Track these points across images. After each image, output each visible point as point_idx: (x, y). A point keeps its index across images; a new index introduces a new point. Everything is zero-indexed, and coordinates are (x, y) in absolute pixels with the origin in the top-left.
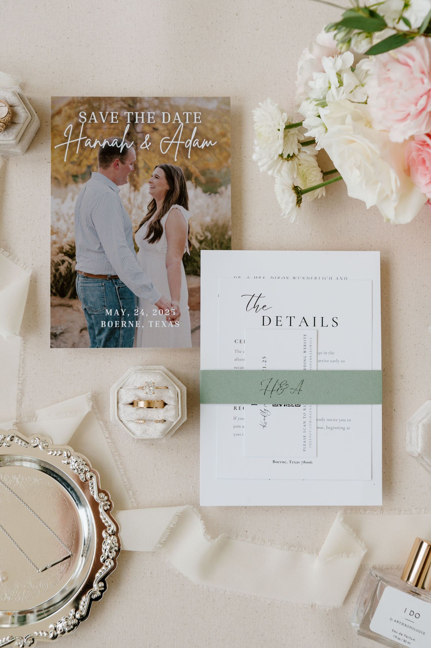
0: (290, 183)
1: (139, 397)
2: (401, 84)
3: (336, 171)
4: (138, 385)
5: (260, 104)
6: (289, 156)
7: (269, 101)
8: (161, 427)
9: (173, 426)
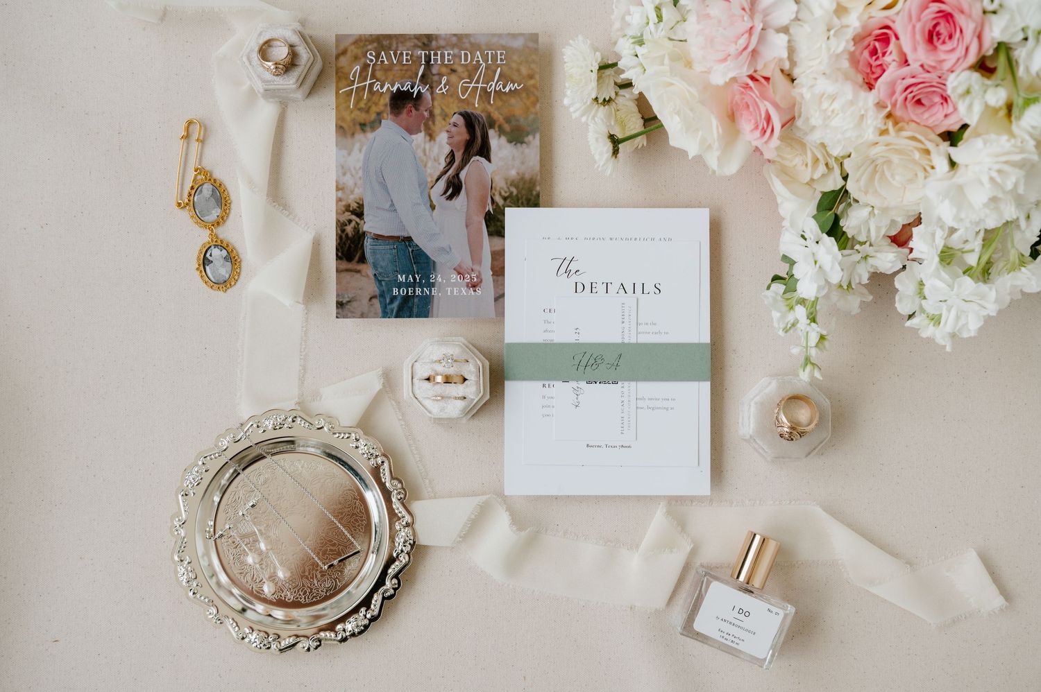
0: (604, 131)
1: (436, 371)
2: (720, 21)
3: (655, 118)
4: (435, 359)
5: (571, 41)
6: (604, 100)
7: (580, 38)
8: (460, 404)
9: (474, 403)
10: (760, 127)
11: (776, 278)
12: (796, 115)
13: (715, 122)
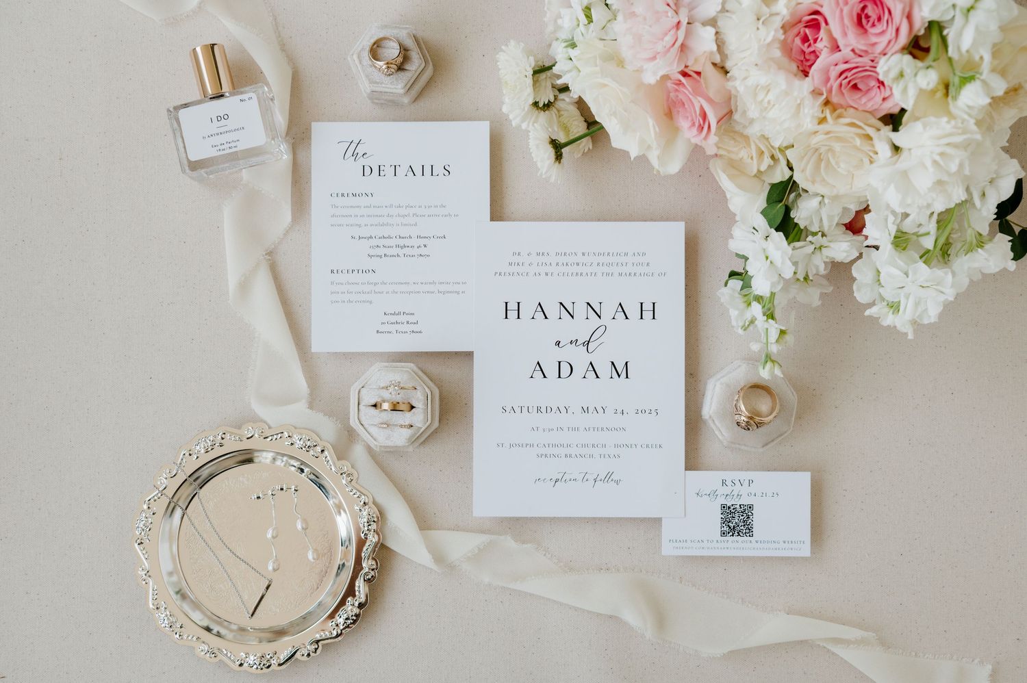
0: (545, 138)
1: (382, 397)
2: (645, 19)
4: (382, 385)
5: (503, 47)
6: (544, 105)
7: (512, 43)
8: (407, 433)
9: (421, 431)
10: (697, 124)
11: (733, 274)
12: (733, 108)
13: (651, 122)
